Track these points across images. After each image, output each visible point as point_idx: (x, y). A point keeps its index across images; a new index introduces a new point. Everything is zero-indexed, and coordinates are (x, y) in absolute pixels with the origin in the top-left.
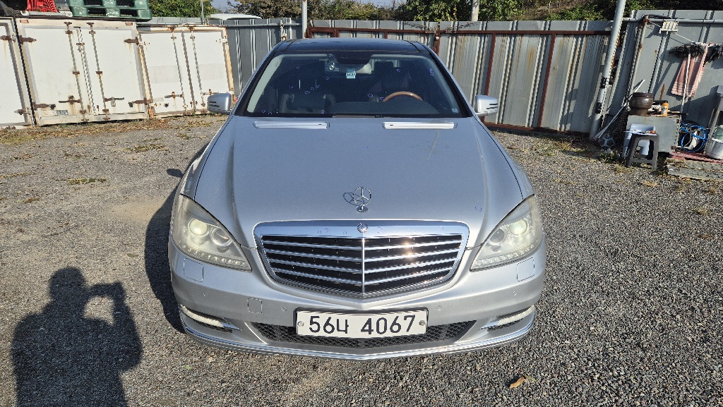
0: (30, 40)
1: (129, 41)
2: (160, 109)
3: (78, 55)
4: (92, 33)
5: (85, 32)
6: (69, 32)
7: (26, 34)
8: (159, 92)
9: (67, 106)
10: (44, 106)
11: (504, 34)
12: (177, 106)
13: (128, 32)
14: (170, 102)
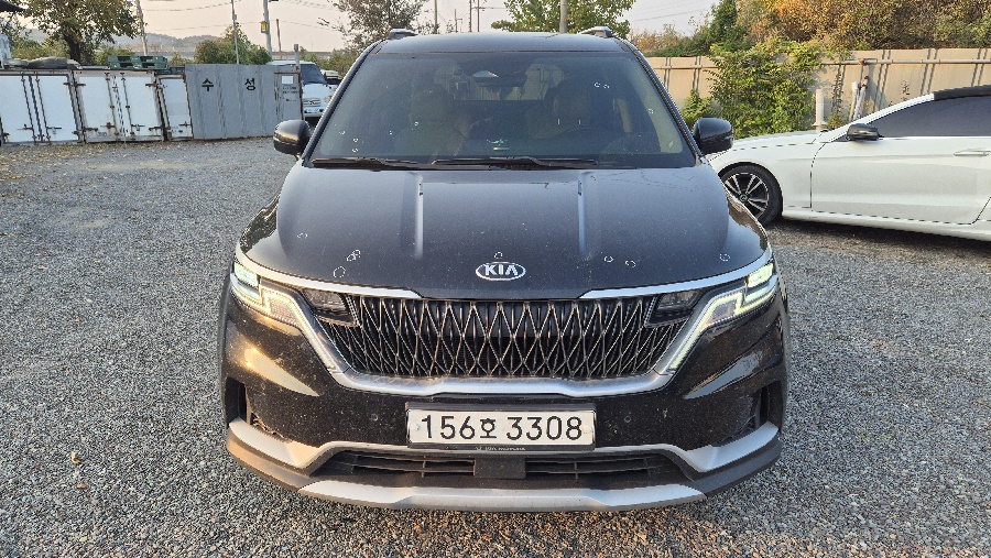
0: (83, 85)
1: (149, 85)
2: (176, 135)
3: (114, 94)
4: (123, 79)
5: (118, 79)
6: (108, 79)
8: (173, 122)
9: (105, 130)
10: (90, 129)
12: (187, 132)
13: (149, 79)
14: (183, 128)
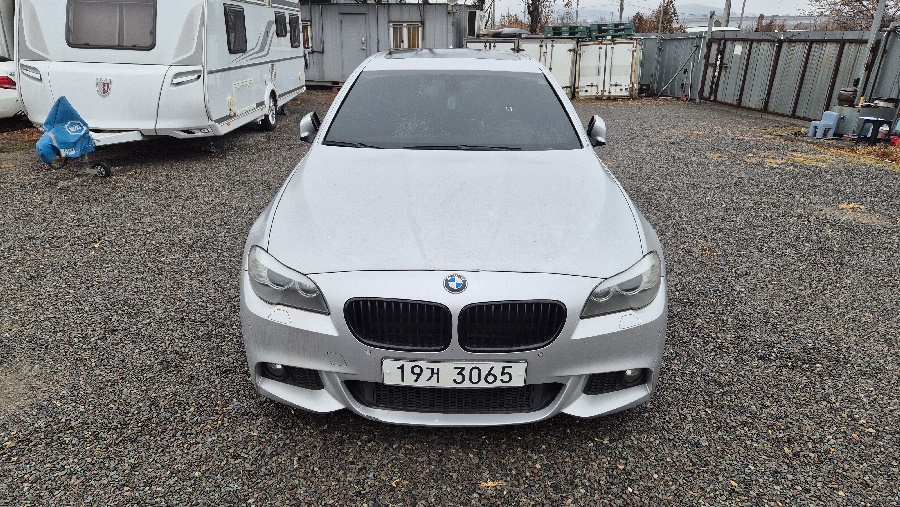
0: (523, 50)
1: (570, 50)
2: (582, 94)
3: (543, 57)
4: (553, 46)
5: (549, 46)
6: (541, 46)
7: (523, 46)
8: (583, 82)
11: (817, 41)
12: (593, 92)
13: (571, 45)
14: (589, 89)
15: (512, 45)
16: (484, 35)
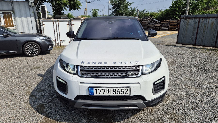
0: (73, 25)
11: (203, 18)
15: (67, 23)
16: (51, 18)
